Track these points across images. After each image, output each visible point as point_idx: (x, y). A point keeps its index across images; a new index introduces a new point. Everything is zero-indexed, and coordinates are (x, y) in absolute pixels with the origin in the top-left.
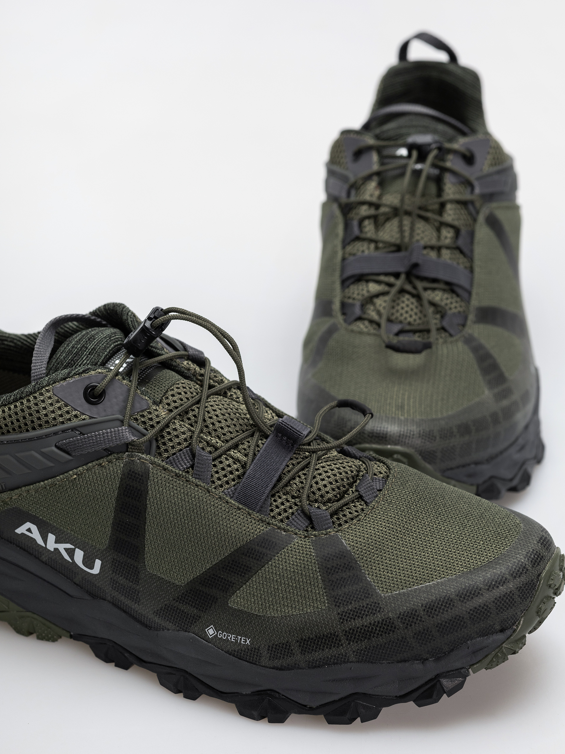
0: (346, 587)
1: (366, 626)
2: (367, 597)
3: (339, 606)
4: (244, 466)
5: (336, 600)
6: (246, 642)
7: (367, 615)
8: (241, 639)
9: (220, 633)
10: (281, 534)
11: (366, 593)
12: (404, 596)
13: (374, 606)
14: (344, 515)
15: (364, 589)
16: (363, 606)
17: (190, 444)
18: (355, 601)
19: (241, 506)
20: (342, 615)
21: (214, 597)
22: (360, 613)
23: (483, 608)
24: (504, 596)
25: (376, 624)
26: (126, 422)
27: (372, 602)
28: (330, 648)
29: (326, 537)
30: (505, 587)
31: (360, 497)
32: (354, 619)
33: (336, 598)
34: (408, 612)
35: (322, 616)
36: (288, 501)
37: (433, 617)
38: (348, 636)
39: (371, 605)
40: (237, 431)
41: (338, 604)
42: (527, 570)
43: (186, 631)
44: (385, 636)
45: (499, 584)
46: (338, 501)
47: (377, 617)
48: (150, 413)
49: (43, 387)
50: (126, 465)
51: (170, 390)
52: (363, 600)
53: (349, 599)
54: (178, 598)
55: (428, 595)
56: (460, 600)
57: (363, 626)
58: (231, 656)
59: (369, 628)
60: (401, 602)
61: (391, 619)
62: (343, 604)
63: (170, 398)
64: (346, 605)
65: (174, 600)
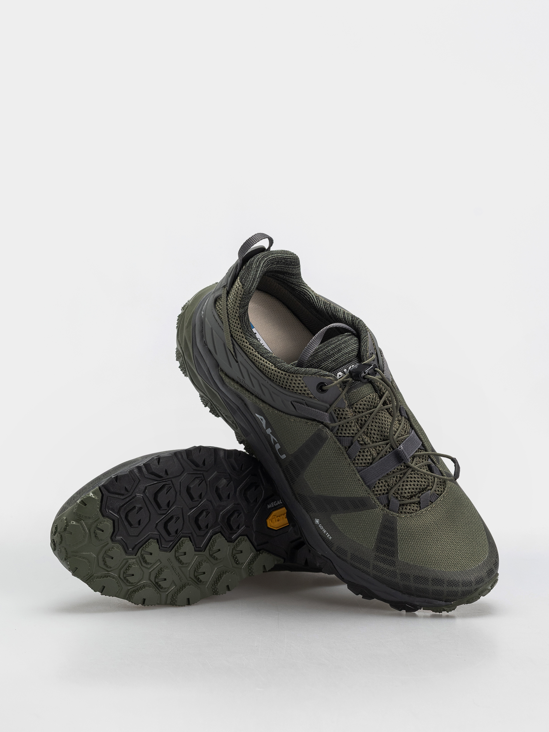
0: (386, 545)
1: (384, 569)
2: (392, 556)
3: (377, 552)
4: (373, 459)
5: (378, 548)
6: (329, 537)
7: (387, 564)
8: (328, 535)
9: (320, 525)
10: (372, 502)
11: (393, 554)
12: (408, 566)
13: (393, 562)
14: (406, 509)
15: (393, 552)
16: (388, 559)
17: (354, 436)
18: (386, 554)
19: (361, 479)
20: (377, 557)
21: (326, 509)
22: (385, 562)
23: (440, 591)
24: (453, 591)
25: (389, 570)
26: (329, 411)
27: (393, 560)
28: (364, 566)
29: (391, 516)
30: (456, 588)
31: (419, 503)
32: (381, 562)
33: (378, 547)
34: (406, 575)
35: (368, 551)
36: (385, 486)
37: (415, 583)
38: (374, 567)
39: (391, 561)
40: (381, 439)
41: (378, 551)
42: (472, 585)
43: (307, 512)
44: (390, 577)
45: (454, 586)
46: (408, 499)
47: (391, 568)
48: (343, 411)
49: (299, 374)
50: (319, 430)
51: (361, 401)
52: (390, 556)
53: (384, 552)
54: (311, 497)
55: (419, 572)
56: (432, 583)
57: (383, 567)
58: (320, 537)
59: (385, 570)
60: (405, 568)
61: (396, 573)
62: (380, 552)
63: (359, 405)
64: (381, 554)
65: (309, 496)
